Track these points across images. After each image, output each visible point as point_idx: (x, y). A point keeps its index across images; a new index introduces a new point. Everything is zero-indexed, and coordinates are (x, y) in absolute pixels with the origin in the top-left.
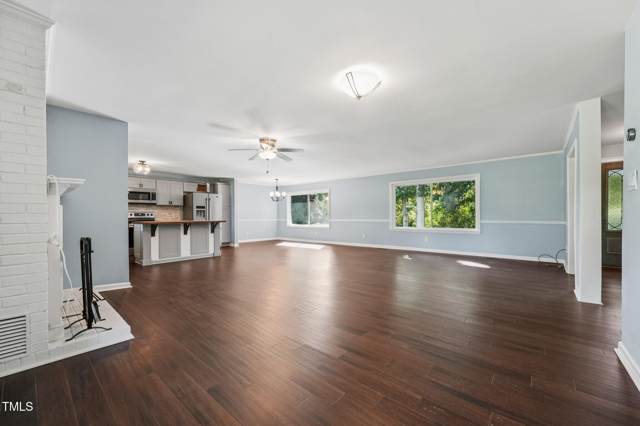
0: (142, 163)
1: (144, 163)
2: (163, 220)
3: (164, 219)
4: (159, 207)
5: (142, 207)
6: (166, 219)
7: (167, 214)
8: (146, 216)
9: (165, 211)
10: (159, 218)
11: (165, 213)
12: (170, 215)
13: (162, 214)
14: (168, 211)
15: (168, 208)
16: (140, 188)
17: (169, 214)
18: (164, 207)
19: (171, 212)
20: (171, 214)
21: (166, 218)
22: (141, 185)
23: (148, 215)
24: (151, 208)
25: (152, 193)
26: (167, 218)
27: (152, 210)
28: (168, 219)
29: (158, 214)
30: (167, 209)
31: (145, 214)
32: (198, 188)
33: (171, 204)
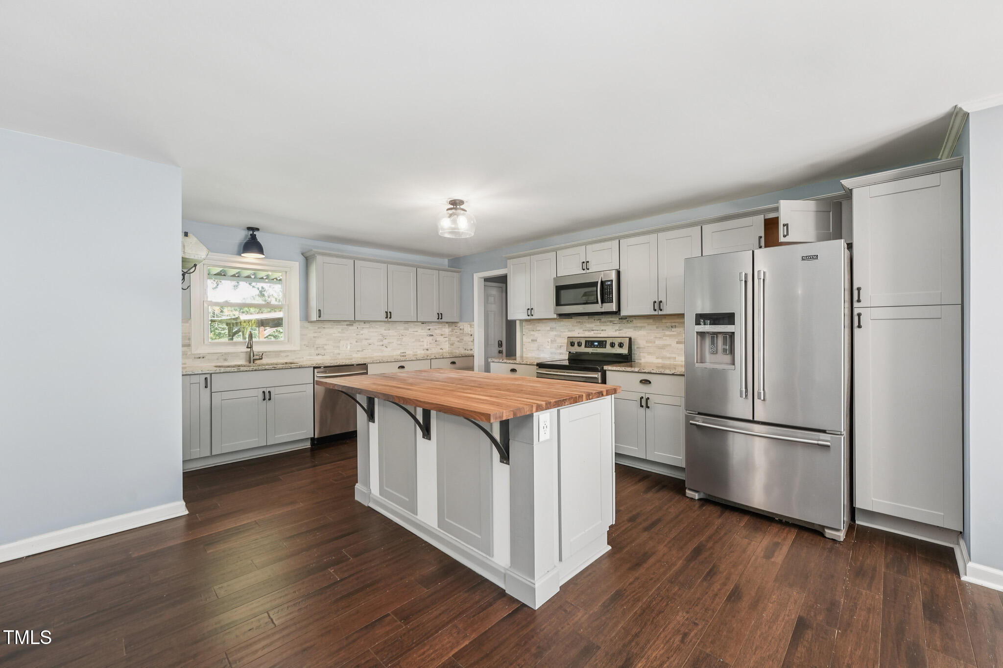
0: (455, 204)
1: (461, 206)
2: (660, 361)
3: (662, 358)
4: (651, 321)
6: (669, 358)
8: (608, 350)
9: (668, 333)
10: (649, 353)
13: (659, 342)
16: (584, 271)
17: (678, 343)
18: (664, 321)
21: (668, 355)
22: (585, 265)
23: (612, 345)
24: (630, 325)
25: (602, 282)
26: (674, 356)
27: (631, 330)
30: (672, 327)
31: (606, 341)
32: (763, 235)
33: (661, 310)
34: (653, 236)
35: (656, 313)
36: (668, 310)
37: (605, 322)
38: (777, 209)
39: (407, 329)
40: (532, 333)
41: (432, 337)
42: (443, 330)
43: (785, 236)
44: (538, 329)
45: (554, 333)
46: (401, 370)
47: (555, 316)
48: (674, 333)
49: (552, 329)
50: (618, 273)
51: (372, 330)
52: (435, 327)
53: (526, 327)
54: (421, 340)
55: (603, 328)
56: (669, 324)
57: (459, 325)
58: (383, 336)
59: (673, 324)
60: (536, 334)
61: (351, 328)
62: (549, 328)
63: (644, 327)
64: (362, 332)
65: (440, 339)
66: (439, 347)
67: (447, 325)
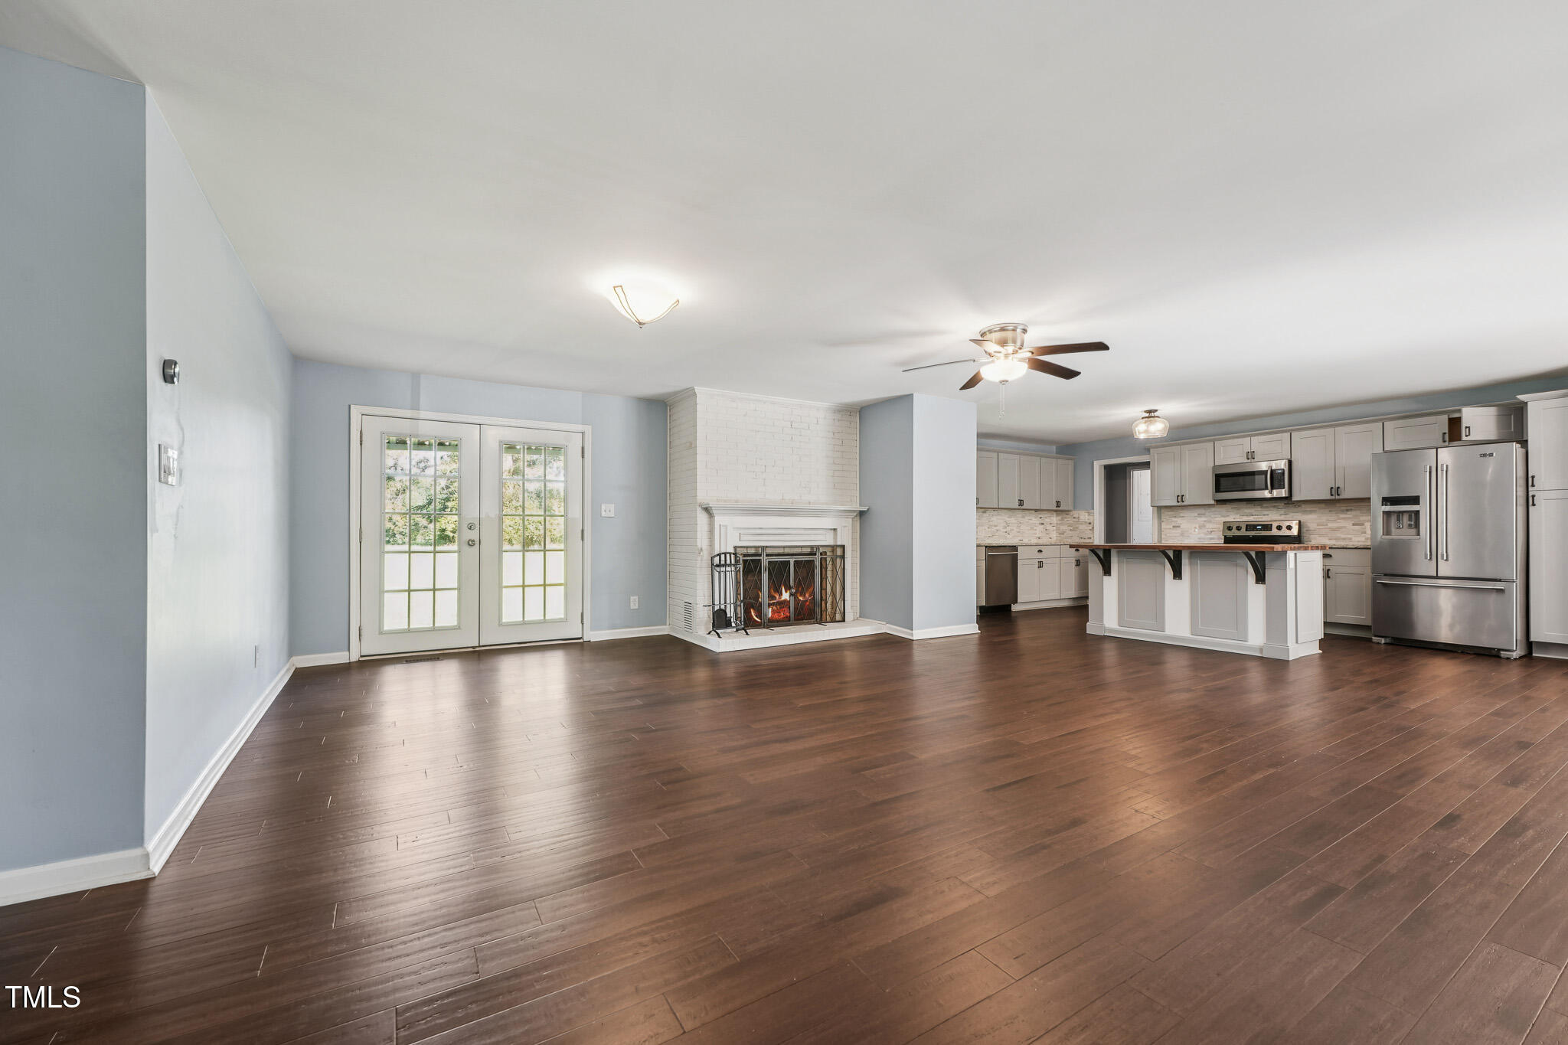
0: (1150, 414)
1: (1156, 414)
4: (1323, 505)
5: (1274, 507)
6: (1344, 539)
7: (1348, 524)
8: (1275, 532)
9: (1342, 516)
10: (1320, 535)
11: (1341, 523)
12: (1357, 527)
13: (1330, 525)
14: (1349, 515)
15: (1353, 508)
16: (1249, 461)
17: (1354, 525)
18: (1338, 505)
19: (1362, 518)
20: (1363, 524)
21: (1343, 536)
22: (1251, 455)
23: (1279, 528)
24: (1299, 509)
25: (1272, 472)
26: (1349, 536)
27: (1300, 514)
28: (1351, 539)
29: (1318, 525)
30: (1347, 510)
31: (1271, 525)
32: (1447, 431)
33: (1338, 495)
34: (1331, 430)
35: (1333, 497)
36: (1345, 495)
37: (1267, 507)
38: (1460, 411)
39: (1023, 517)
40: (1174, 519)
41: (1043, 526)
42: (1052, 518)
43: (1466, 436)
44: (1182, 515)
45: (1204, 519)
46: (1040, 554)
47: (1213, 502)
48: (1350, 516)
49: (1200, 515)
50: (1290, 463)
51: (999, 517)
52: (1046, 515)
53: (1167, 513)
54: (1035, 528)
55: (1266, 513)
56: (1345, 508)
57: (1071, 513)
58: (1007, 524)
59: (1349, 508)
60: (1179, 521)
61: (985, 515)
62: (1196, 515)
63: (1314, 511)
64: (992, 519)
65: (1049, 527)
66: (1048, 536)
67: (1055, 513)
